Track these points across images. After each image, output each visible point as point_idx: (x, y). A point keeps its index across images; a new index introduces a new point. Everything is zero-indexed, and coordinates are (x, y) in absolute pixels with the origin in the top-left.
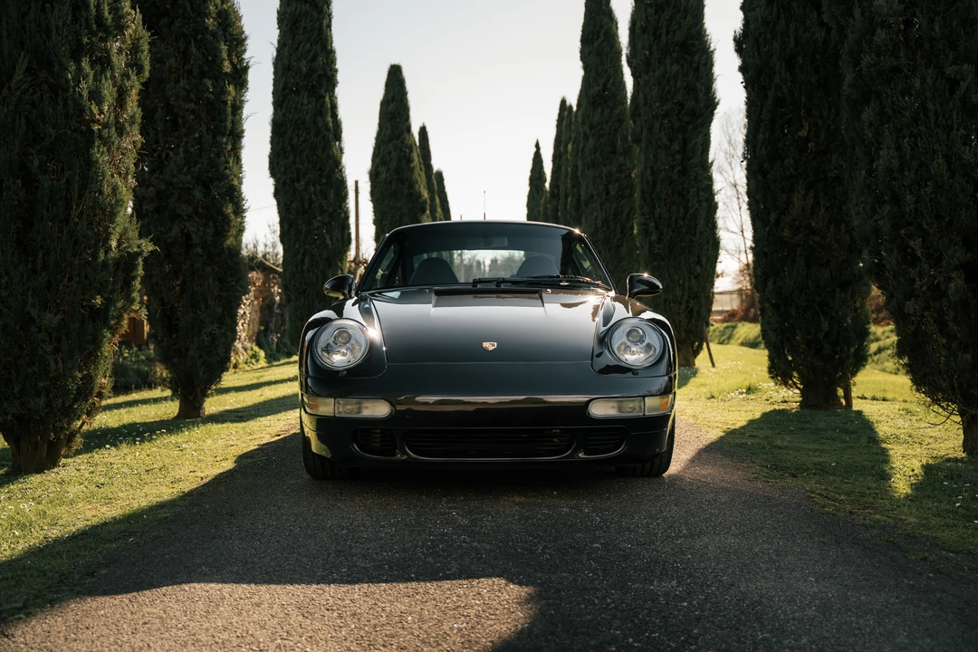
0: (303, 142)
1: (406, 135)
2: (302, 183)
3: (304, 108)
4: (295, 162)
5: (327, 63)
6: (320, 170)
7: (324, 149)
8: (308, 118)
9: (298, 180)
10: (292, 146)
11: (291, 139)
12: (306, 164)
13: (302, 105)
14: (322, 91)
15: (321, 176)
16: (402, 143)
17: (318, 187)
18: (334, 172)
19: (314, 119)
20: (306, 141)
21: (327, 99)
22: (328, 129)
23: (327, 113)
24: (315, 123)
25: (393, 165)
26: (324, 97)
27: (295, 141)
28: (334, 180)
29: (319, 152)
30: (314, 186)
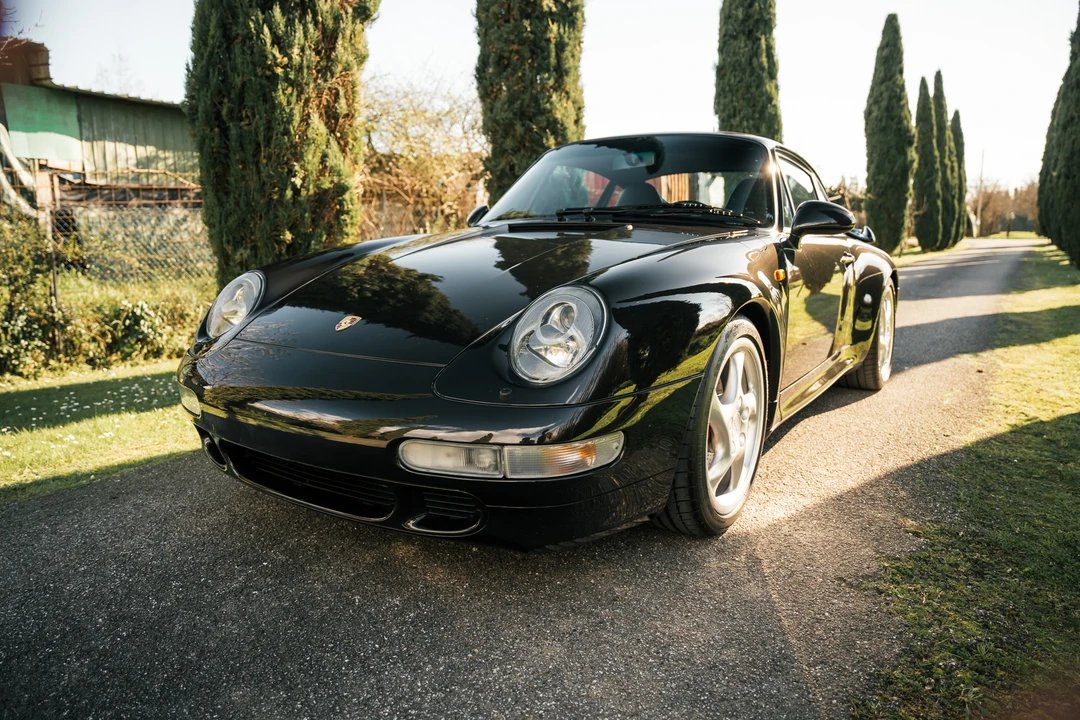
0: (739, 82)
1: (898, 76)
2: (738, 119)
3: (742, 51)
4: (732, 101)
5: (765, 8)
6: (754, 106)
7: (758, 87)
8: (743, 60)
9: (735, 116)
10: (730, 86)
11: (730, 80)
12: (741, 102)
13: (739, 48)
14: (758, 34)
15: (754, 112)
16: (894, 83)
17: (751, 122)
18: (767, 108)
19: (751, 60)
20: (741, 80)
21: (763, 41)
22: (763, 69)
23: (761, 54)
24: (751, 63)
25: (884, 104)
26: (760, 39)
27: (732, 81)
28: (767, 115)
29: (753, 90)
30: (747, 121)
